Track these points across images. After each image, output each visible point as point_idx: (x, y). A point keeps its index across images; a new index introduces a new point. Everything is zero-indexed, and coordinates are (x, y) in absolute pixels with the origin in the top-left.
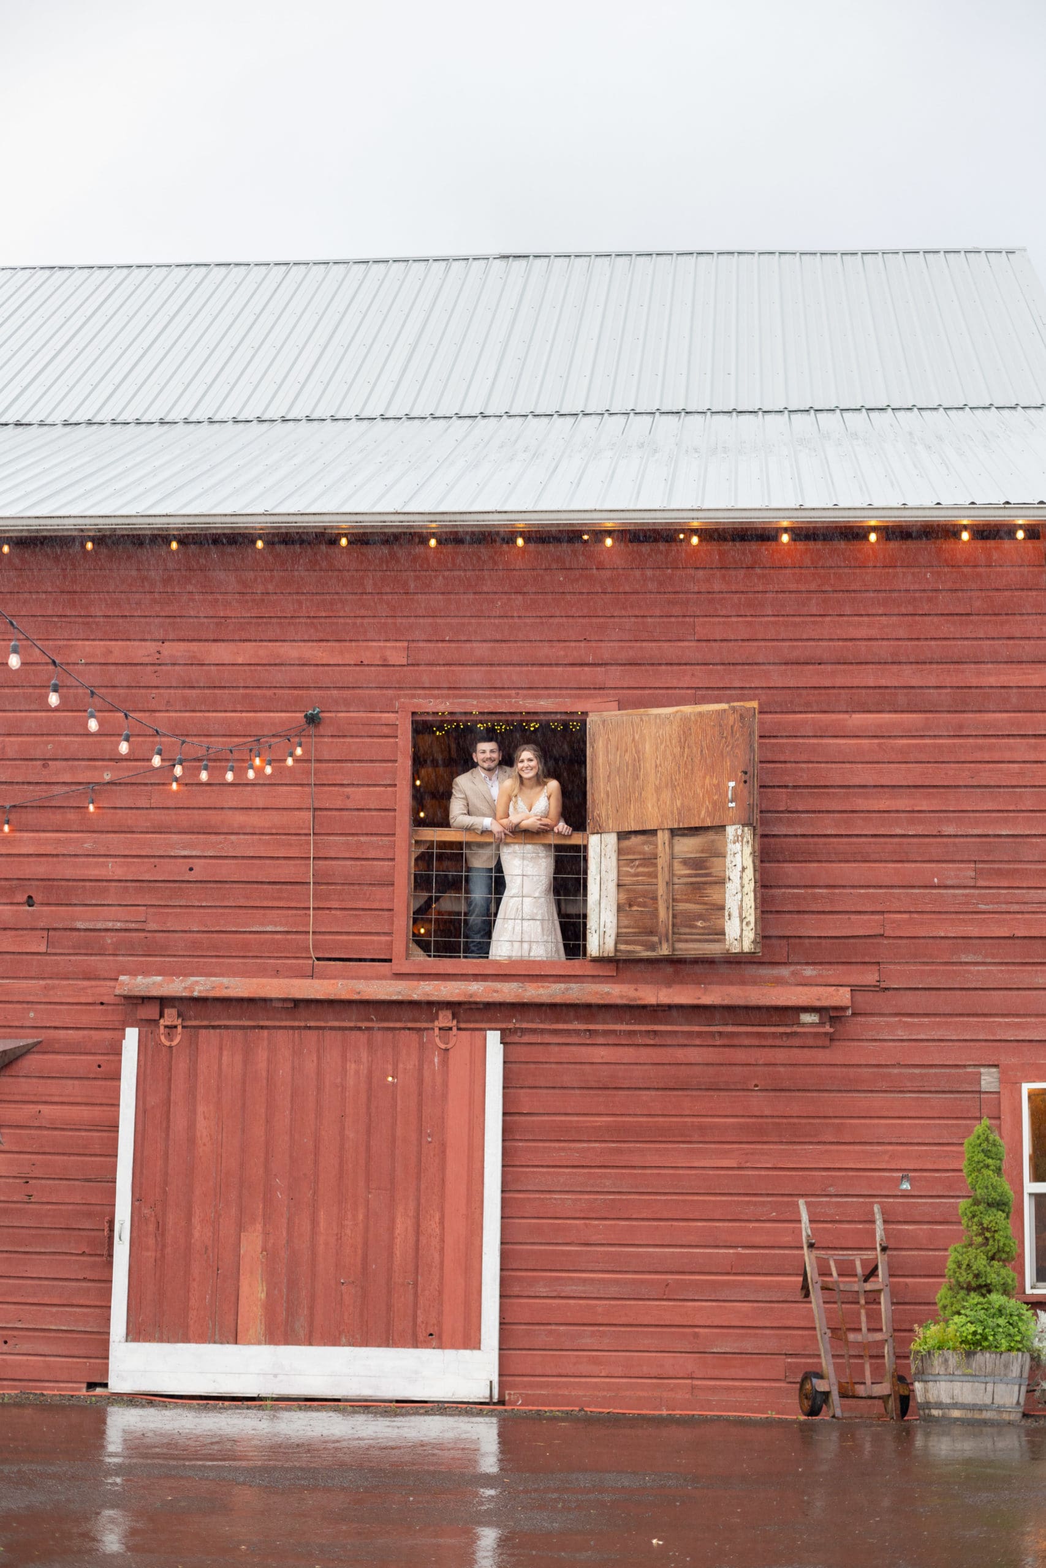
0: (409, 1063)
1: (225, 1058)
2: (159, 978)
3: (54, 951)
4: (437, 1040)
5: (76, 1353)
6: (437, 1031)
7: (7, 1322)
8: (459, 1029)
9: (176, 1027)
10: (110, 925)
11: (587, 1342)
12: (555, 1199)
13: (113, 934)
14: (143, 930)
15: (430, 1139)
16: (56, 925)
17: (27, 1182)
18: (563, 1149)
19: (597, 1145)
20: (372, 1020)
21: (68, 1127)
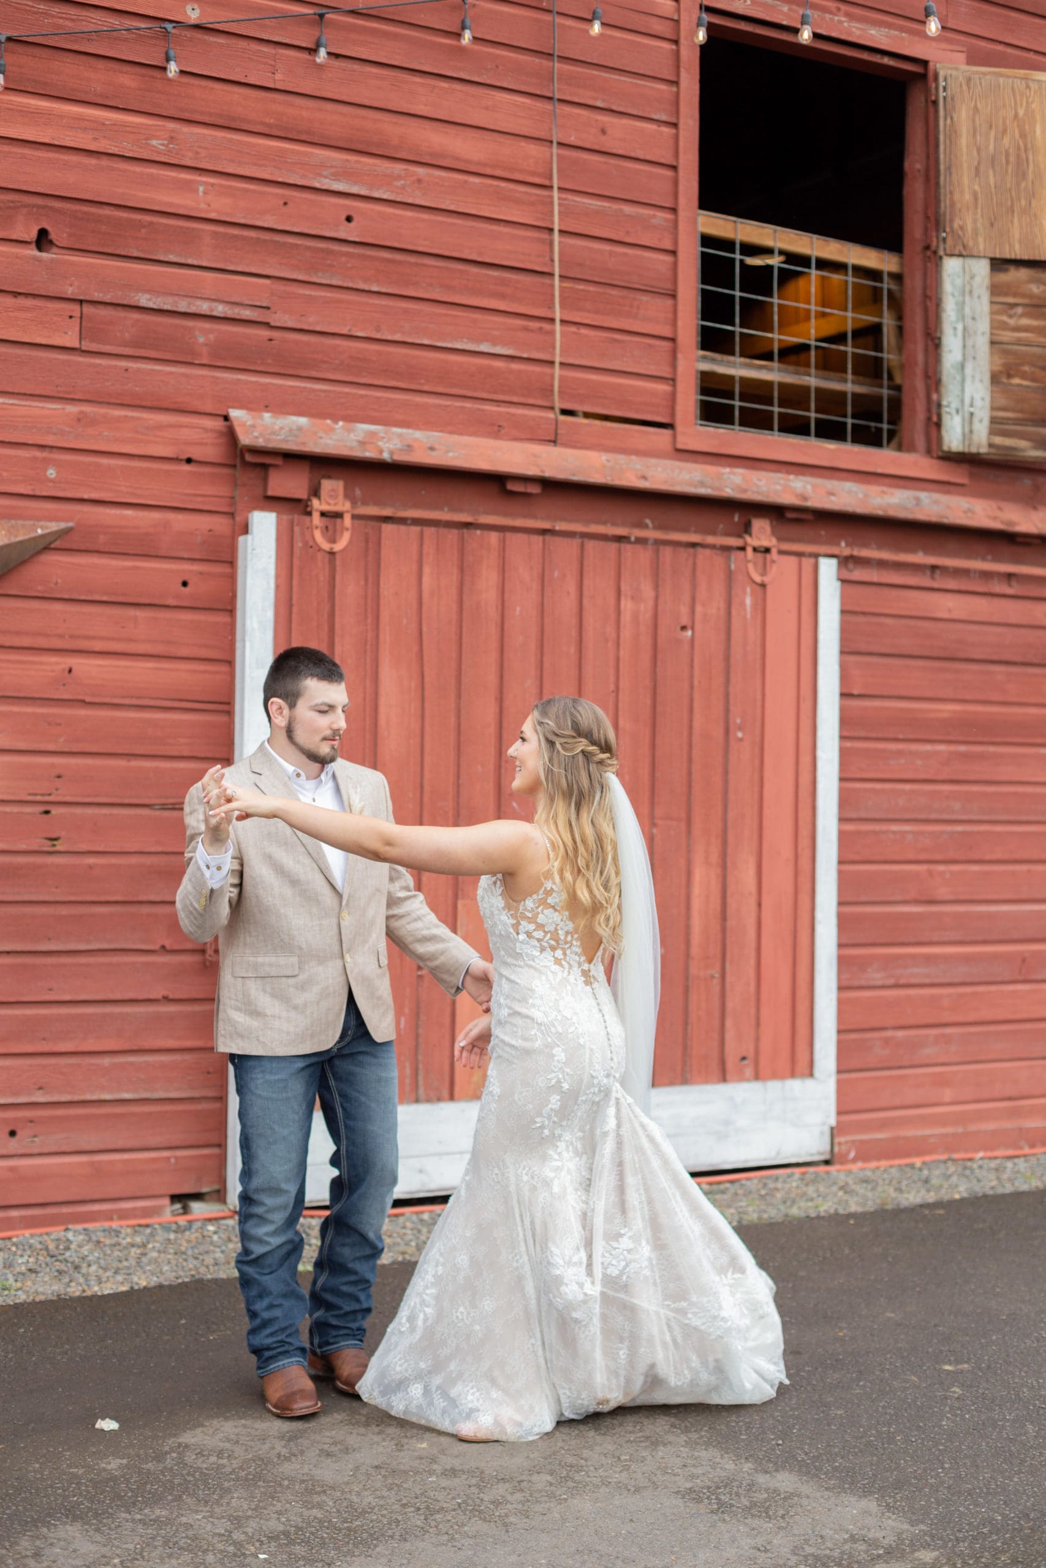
0: (711, 607)
1: (426, 580)
2: (303, 421)
3: (94, 347)
4: (750, 566)
5: (153, 1141)
6: (749, 550)
7: (16, 1094)
8: (781, 552)
9: (338, 515)
10: (204, 307)
11: (929, 1052)
12: (894, 833)
13: (207, 325)
14: (267, 325)
15: (740, 735)
16: (97, 296)
17: (47, 812)
18: (900, 753)
19: (942, 747)
20: (646, 527)
21: (127, 701)
